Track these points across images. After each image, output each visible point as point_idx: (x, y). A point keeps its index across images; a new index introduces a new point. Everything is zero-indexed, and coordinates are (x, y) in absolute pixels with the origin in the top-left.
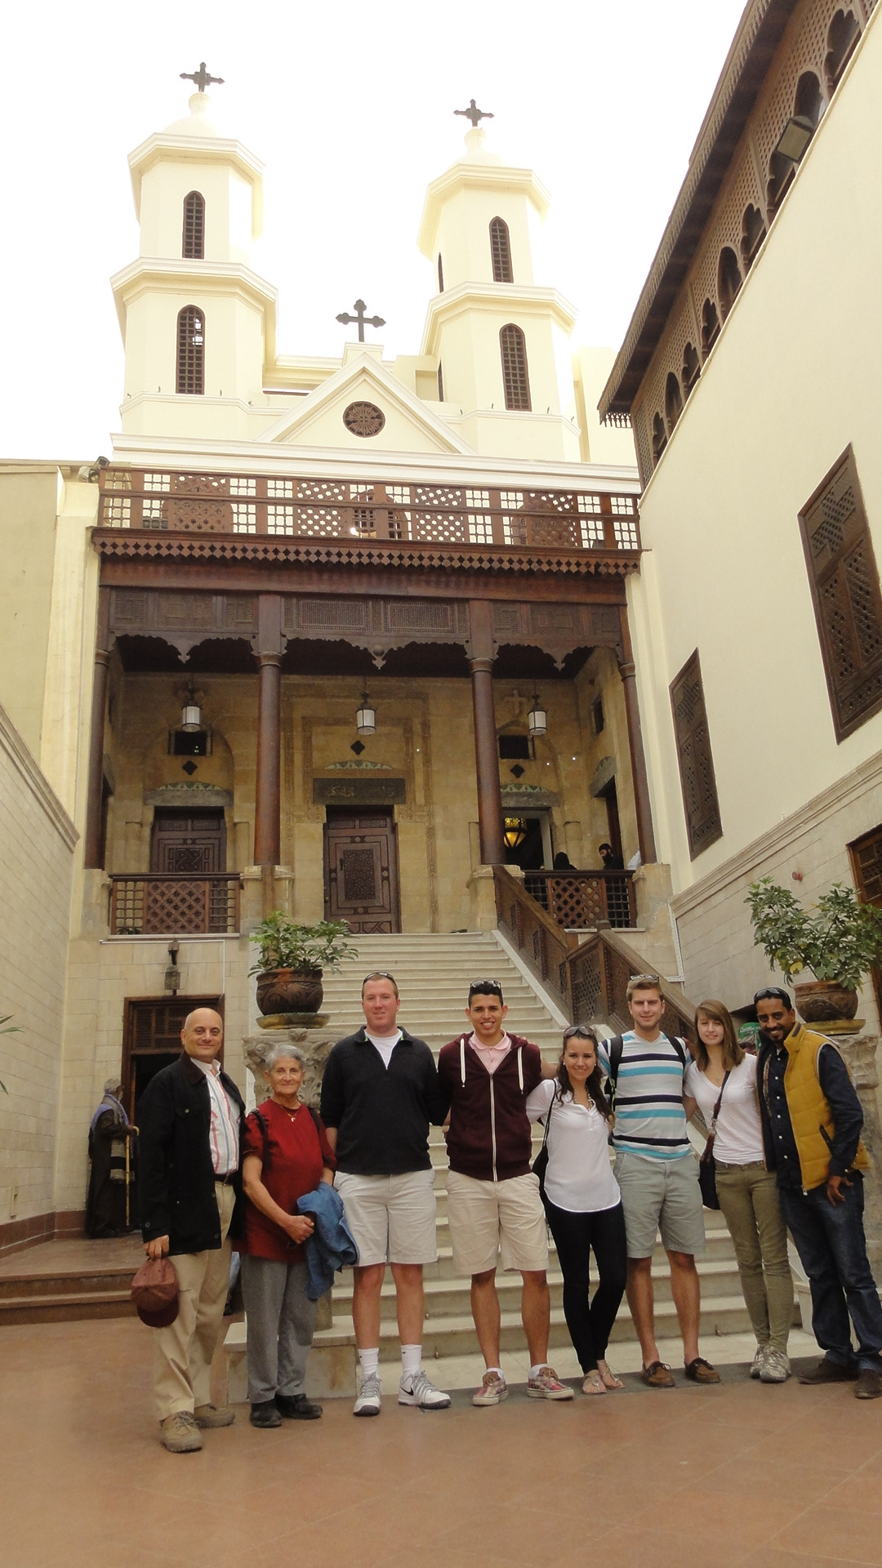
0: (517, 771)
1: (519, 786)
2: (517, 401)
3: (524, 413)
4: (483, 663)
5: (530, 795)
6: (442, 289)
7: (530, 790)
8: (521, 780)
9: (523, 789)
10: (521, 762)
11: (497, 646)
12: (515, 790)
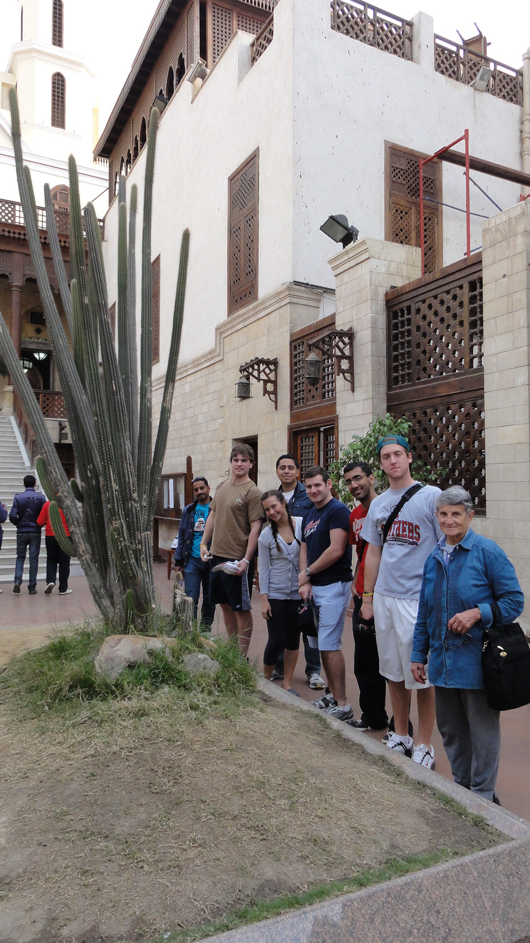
0: (38, 331)
1: (38, 339)
2: (58, 121)
3: (62, 130)
4: (17, 286)
5: (43, 344)
6: (22, 40)
7: (44, 341)
8: (39, 336)
9: (40, 341)
10: (40, 326)
11: (25, 278)
12: (36, 340)
